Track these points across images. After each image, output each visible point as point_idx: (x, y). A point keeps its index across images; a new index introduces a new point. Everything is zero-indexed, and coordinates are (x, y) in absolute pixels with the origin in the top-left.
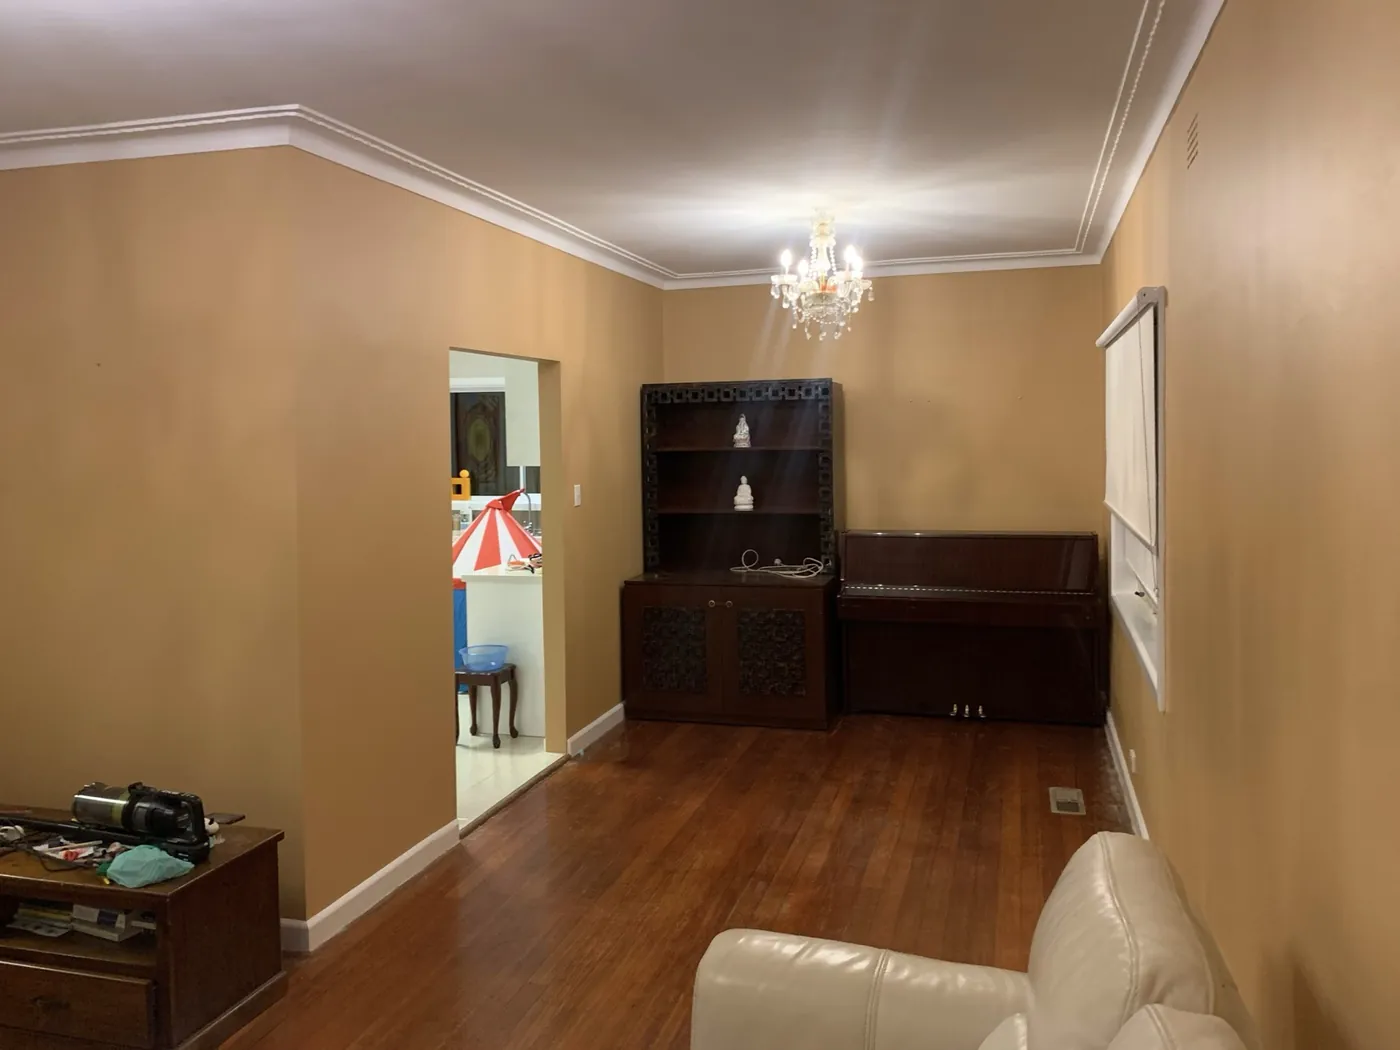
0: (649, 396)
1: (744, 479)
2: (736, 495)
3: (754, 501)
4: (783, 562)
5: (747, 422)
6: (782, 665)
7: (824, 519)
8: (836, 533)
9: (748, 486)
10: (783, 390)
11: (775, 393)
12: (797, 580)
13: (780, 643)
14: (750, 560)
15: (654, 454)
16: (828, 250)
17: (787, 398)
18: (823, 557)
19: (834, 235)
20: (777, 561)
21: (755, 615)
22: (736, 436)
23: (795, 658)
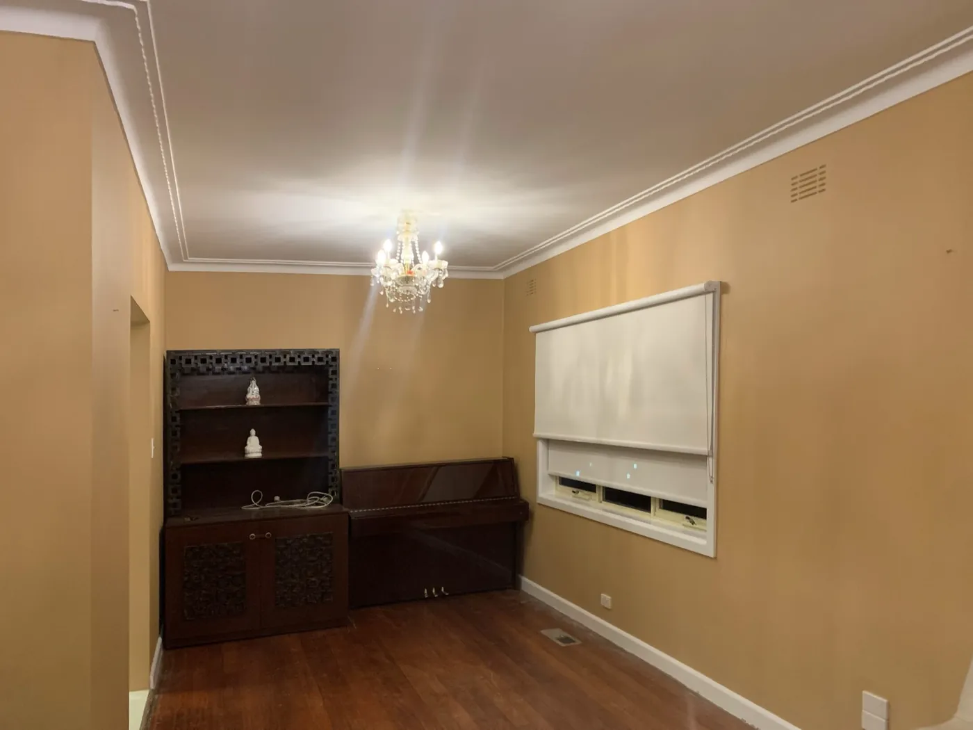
0: (173, 362)
1: (253, 432)
2: (246, 445)
3: (263, 449)
4: (281, 499)
5: (257, 384)
6: (313, 579)
7: (331, 460)
8: (340, 470)
9: (257, 438)
10: (299, 357)
11: (292, 360)
12: (311, 510)
13: (313, 561)
14: (257, 497)
15: (177, 412)
16: (413, 243)
17: (303, 364)
18: (330, 490)
19: (418, 233)
20: (277, 498)
21: (290, 541)
22: (249, 396)
23: (325, 572)
